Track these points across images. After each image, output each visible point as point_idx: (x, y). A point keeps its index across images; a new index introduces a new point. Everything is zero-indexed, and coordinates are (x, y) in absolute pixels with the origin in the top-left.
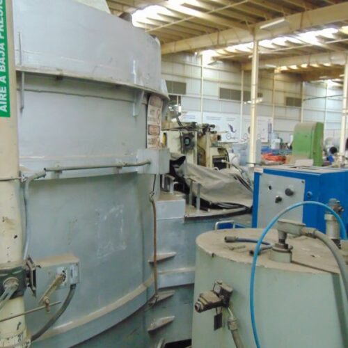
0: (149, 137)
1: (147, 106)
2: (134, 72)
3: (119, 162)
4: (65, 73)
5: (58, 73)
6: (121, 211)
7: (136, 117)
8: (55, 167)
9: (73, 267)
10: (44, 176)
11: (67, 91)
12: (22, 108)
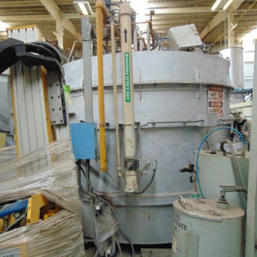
0: (209, 108)
1: (207, 92)
2: (197, 76)
3: (185, 120)
4: (157, 82)
5: (153, 82)
6: (190, 146)
7: (199, 98)
8: (152, 121)
9: (154, 162)
10: (147, 125)
11: (159, 89)
12: (141, 99)
